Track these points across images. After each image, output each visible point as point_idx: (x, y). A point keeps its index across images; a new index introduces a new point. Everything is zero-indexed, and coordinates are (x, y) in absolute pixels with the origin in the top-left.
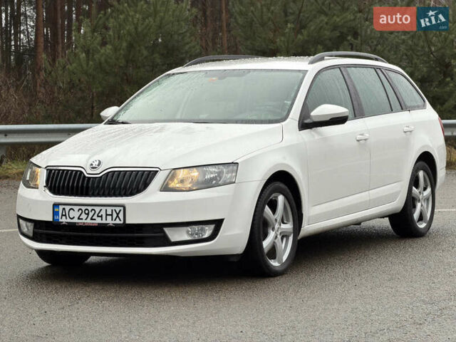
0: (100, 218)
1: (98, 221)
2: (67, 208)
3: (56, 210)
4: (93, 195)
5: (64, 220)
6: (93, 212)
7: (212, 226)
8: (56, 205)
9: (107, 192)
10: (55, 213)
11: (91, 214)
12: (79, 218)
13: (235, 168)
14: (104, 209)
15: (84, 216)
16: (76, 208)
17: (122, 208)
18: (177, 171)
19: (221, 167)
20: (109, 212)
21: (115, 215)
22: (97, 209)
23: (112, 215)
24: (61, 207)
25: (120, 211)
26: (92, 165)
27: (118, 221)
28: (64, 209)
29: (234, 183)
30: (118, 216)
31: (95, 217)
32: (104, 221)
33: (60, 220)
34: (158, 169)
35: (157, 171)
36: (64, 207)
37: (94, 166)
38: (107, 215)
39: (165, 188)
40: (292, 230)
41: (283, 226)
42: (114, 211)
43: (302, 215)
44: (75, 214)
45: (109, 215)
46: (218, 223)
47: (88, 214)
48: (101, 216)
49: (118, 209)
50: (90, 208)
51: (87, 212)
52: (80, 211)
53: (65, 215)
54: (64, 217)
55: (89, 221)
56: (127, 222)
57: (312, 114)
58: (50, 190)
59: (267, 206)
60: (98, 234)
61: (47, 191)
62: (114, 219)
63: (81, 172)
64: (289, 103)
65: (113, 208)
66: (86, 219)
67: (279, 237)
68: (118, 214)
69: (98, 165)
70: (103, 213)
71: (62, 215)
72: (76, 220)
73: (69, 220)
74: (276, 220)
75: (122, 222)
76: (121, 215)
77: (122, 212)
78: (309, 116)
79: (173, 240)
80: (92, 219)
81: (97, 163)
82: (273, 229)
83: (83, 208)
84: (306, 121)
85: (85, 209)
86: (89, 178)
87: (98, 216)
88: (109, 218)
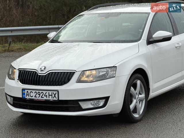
0: (46, 97)
1: (45, 98)
2: (29, 91)
3: (24, 92)
4: (42, 85)
5: (27, 97)
6: (42, 93)
7: (104, 100)
8: (23, 90)
9: (49, 84)
10: (23, 94)
11: (41, 95)
12: (35, 97)
13: (115, 69)
14: (48, 92)
15: (38, 96)
16: (34, 91)
17: (57, 92)
18: (85, 72)
19: (108, 69)
20: (50, 94)
21: (53, 95)
22: (44, 92)
23: (52, 95)
24: (26, 91)
25: (56, 93)
26: (41, 69)
27: (55, 99)
28: (27, 92)
29: (115, 77)
30: (55, 96)
31: (43, 96)
32: (48, 99)
33: (26, 97)
34: (75, 71)
35: (75, 72)
36: (27, 90)
37: (42, 69)
38: (49, 95)
39: (79, 81)
40: (144, 98)
41: (140, 96)
42: (53, 93)
43: (149, 88)
44: (33, 94)
45: (51, 95)
46: (107, 99)
47: (40, 95)
48: (47, 96)
49: (55, 92)
50: (41, 92)
51: (39, 93)
52: (36, 93)
53: (28, 95)
54: (28, 96)
55: (40, 98)
56: (60, 99)
57: (153, 36)
58: (21, 82)
59: (132, 87)
60: (45, 105)
61: (19, 82)
62: (53, 97)
63: (36, 72)
64: (142, 31)
65: (53, 92)
66: (39, 97)
67: (138, 102)
68: (55, 95)
69: (45, 69)
70: (47, 94)
71: (27, 95)
72: (33, 98)
73: (30, 98)
74: (136, 93)
75: (57, 99)
76: (57, 96)
77: (57, 94)
78: (152, 37)
79: (83, 108)
80: (42, 97)
81: (44, 68)
82: (135, 98)
83: (37, 91)
84: (151, 40)
85: (38, 92)
86: (40, 76)
87: (45, 96)
88: (50, 97)
